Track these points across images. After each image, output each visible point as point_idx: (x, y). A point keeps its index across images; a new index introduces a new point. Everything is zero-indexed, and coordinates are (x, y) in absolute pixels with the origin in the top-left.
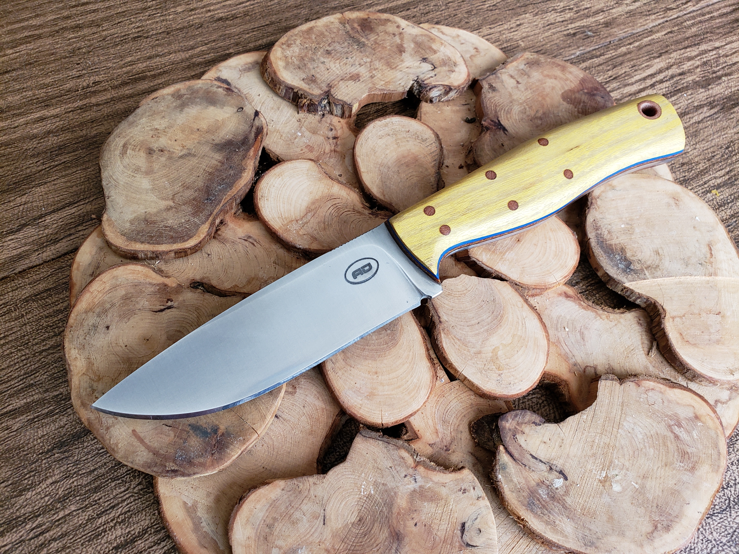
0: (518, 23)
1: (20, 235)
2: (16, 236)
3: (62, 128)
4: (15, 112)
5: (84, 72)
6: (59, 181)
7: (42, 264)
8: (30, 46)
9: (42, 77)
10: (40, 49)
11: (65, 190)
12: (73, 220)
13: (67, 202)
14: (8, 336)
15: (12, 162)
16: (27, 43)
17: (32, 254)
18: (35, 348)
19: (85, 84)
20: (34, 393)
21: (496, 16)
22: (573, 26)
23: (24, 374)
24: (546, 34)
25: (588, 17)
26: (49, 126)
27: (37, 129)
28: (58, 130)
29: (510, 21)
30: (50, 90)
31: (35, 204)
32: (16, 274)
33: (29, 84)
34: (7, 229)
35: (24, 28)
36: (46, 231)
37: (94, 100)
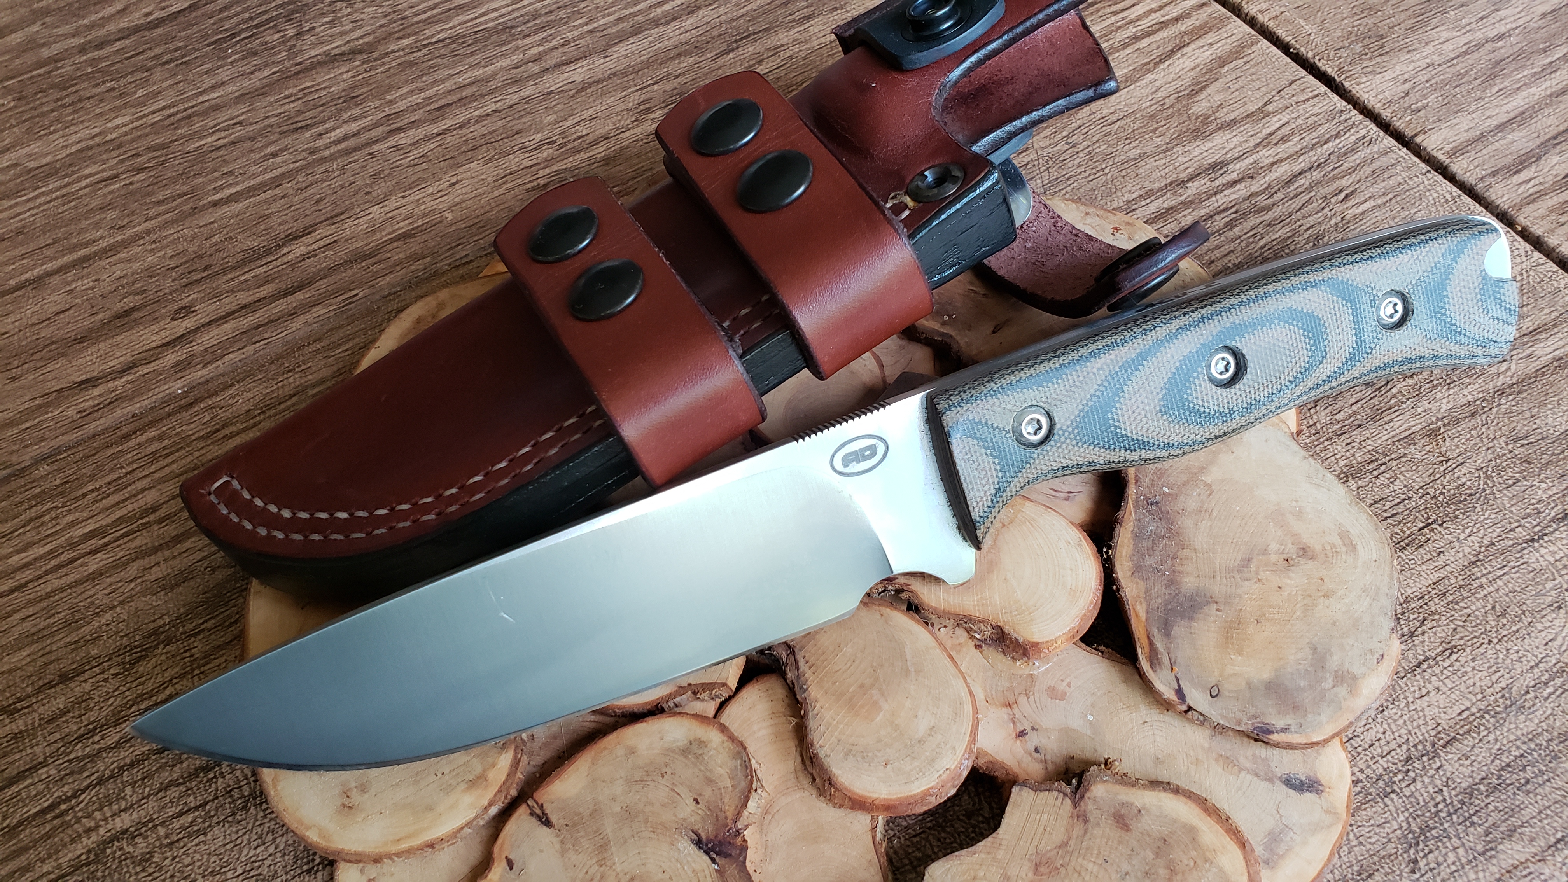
0: (454, 180)
21: (419, 175)
22: (547, 171)
24: (496, 193)
25: (579, 152)
29: (441, 180)
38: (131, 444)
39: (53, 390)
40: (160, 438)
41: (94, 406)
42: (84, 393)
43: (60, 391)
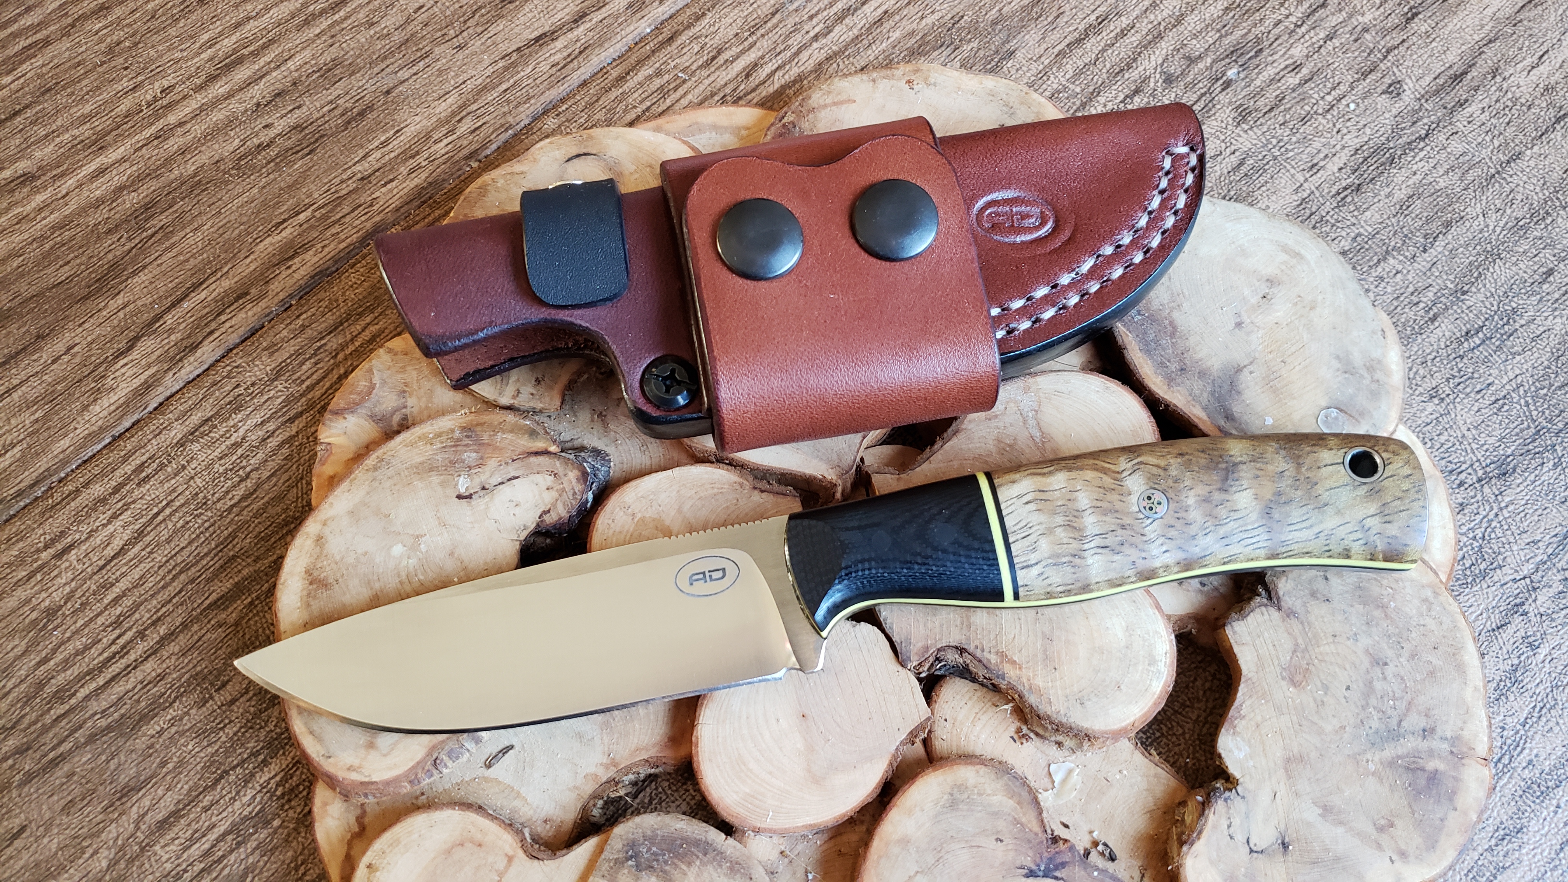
1: (135, 354)
2: (130, 358)
3: (138, 177)
4: (54, 173)
5: (140, 78)
6: (164, 258)
7: (184, 387)
8: (38, 61)
9: (77, 105)
10: (56, 61)
11: (178, 269)
12: (207, 310)
13: (188, 285)
14: (172, 501)
15: (81, 251)
16: (29, 58)
17: (163, 377)
18: (219, 505)
19: (149, 97)
20: (240, 567)
23: (217, 547)
26: (116, 179)
27: (100, 189)
28: (134, 181)
30: (97, 123)
31: (139, 303)
32: (151, 413)
33: (59, 123)
34: (111, 351)
35: (15, 35)
36: (173, 337)
37: (172, 119)
38: (631, 84)
39: (510, 50)
40: (659, 73)
41: (565, 59)
42: (545, 49)
43: (518, 50)
